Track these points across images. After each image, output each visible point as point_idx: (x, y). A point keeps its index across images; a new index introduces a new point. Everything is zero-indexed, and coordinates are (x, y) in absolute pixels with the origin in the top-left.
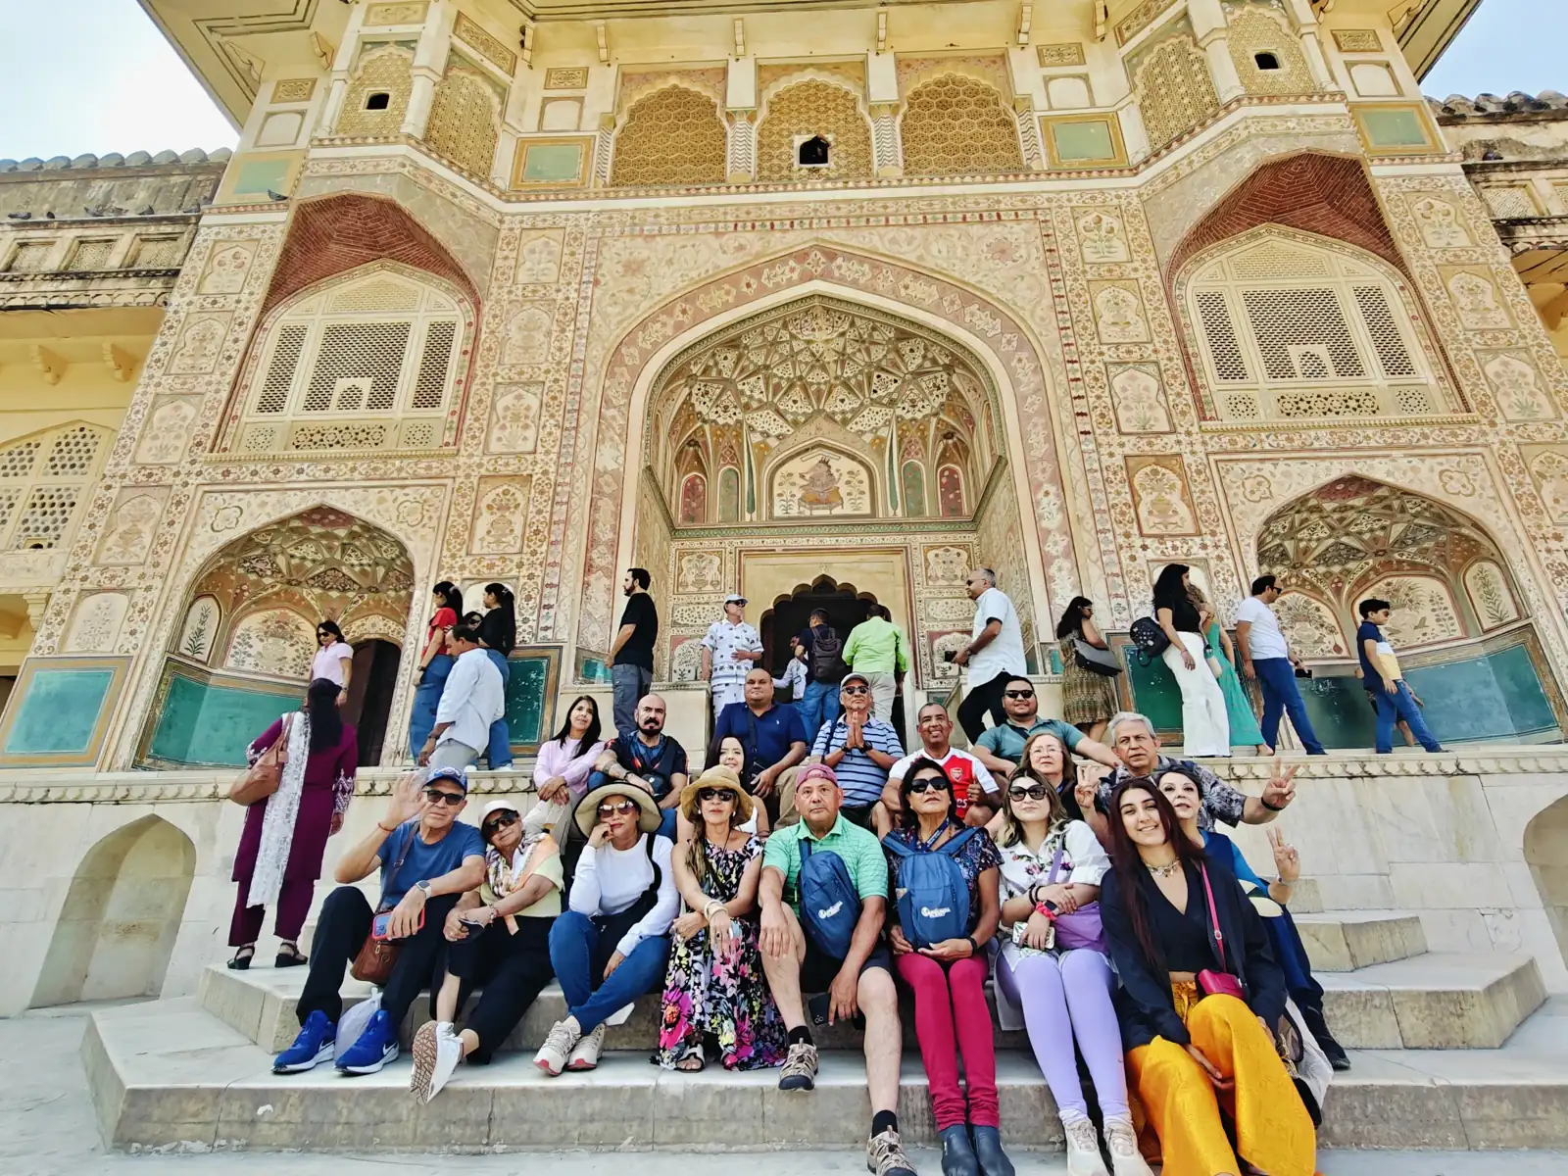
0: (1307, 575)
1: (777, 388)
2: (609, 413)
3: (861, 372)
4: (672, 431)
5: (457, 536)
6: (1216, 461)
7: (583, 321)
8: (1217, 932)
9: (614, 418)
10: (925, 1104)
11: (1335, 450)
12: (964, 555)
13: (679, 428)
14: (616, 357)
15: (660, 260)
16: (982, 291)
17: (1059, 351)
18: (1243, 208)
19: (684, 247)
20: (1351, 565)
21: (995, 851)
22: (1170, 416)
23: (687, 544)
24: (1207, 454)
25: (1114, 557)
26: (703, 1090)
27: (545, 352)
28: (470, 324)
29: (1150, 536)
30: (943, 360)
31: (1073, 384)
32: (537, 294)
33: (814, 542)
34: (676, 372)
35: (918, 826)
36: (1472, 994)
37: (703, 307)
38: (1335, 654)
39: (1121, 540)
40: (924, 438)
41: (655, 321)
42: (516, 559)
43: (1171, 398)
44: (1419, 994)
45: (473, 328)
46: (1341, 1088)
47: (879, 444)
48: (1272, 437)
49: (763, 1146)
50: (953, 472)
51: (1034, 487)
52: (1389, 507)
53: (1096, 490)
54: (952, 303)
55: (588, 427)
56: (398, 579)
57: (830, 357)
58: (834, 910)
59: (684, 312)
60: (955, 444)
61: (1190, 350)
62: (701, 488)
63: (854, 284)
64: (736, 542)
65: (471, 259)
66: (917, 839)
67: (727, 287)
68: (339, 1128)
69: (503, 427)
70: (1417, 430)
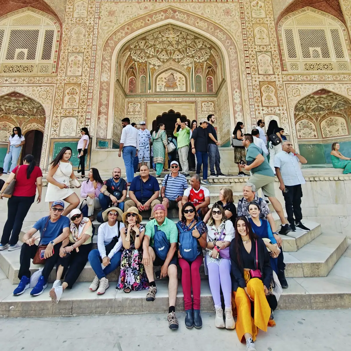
0: (309, 115)
1: (158, 51)
2: (104, 63)
3: (184, 47)
4: (125, 65)
5: (58, 103)
6: (285, 84)
7: (96, 31)
8: (257, 260)
9: (106, 64)
10: (183, 302)
11: (319, 81)
12: (213, 104)
13: (127, 64)
14: (107, 44)
15: (120, 11)
16: (220, 25)
17: (243, 47)
18: (300, 2)
19: (128, 6)
20: (321, 112)
21: (206, 228)
22: (273, 69)
23: (130, 99)
24: (283, 82)
25: (254, 113)
26: (127, 299)
27: (84, 41)
28: (59, 31)
29: (265, 106)
30: (208, 46)
31: (246, 58)
32: (80, 21)
33: (169, 99)
34: (126, 48)
35: (186, 221)
36: (322, 263)
37: (134, 27)
38: (314, 137)
39: (256, 107)
40: (202, 68)
41: (118, 32)
42: (77, 110)
43: (274, 63)
44: (309, 264)
45: (60, 33)
46: (283, 295)
47: (188, 69)
48: (302, 77)
49: (142, 313)
50: (211, 78)
51: (233, 89)
52: (333, 98)
53: (250, 92)
54: (211, 29)
55: (98, 68)
56: (41, 112)
57: (174, 42)
58: (162, 248)
59: (128, 29)
60: (211, 70)
61: (281, 48)
62: (134, 82)
63: (182, 21)
64: (145, 99)
65: (58, 9)
66: (185, 225)
67: (141, 21)
68: (32, 312)
69: (71, 67)
70: (343, 76)
